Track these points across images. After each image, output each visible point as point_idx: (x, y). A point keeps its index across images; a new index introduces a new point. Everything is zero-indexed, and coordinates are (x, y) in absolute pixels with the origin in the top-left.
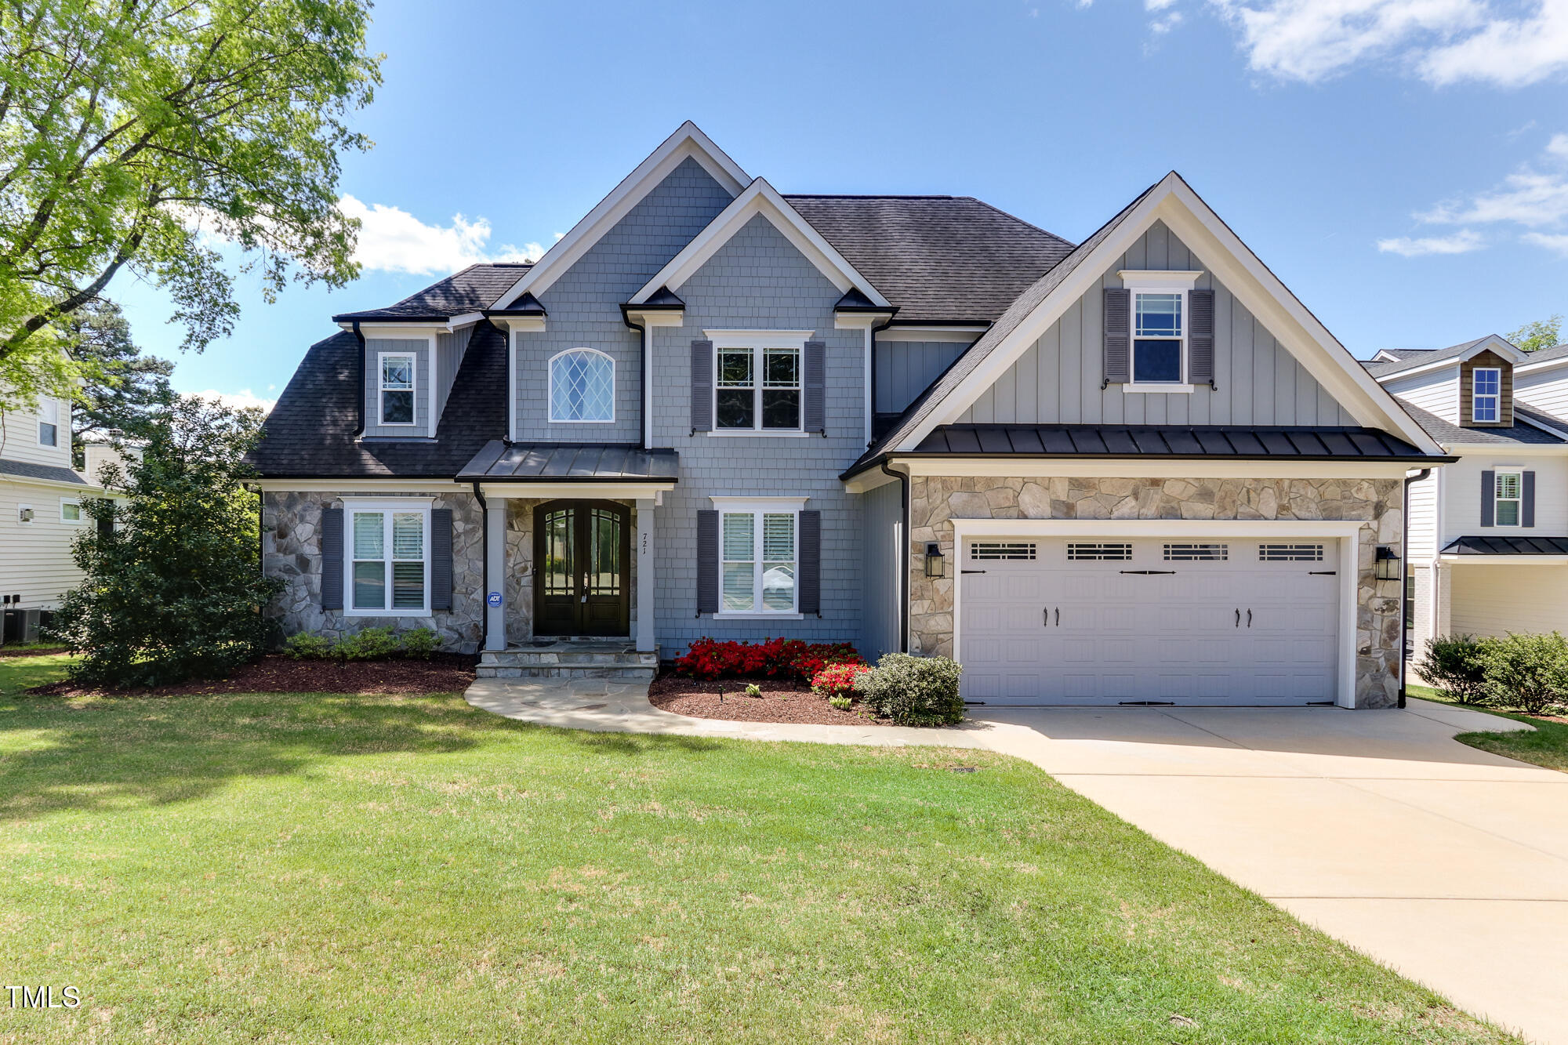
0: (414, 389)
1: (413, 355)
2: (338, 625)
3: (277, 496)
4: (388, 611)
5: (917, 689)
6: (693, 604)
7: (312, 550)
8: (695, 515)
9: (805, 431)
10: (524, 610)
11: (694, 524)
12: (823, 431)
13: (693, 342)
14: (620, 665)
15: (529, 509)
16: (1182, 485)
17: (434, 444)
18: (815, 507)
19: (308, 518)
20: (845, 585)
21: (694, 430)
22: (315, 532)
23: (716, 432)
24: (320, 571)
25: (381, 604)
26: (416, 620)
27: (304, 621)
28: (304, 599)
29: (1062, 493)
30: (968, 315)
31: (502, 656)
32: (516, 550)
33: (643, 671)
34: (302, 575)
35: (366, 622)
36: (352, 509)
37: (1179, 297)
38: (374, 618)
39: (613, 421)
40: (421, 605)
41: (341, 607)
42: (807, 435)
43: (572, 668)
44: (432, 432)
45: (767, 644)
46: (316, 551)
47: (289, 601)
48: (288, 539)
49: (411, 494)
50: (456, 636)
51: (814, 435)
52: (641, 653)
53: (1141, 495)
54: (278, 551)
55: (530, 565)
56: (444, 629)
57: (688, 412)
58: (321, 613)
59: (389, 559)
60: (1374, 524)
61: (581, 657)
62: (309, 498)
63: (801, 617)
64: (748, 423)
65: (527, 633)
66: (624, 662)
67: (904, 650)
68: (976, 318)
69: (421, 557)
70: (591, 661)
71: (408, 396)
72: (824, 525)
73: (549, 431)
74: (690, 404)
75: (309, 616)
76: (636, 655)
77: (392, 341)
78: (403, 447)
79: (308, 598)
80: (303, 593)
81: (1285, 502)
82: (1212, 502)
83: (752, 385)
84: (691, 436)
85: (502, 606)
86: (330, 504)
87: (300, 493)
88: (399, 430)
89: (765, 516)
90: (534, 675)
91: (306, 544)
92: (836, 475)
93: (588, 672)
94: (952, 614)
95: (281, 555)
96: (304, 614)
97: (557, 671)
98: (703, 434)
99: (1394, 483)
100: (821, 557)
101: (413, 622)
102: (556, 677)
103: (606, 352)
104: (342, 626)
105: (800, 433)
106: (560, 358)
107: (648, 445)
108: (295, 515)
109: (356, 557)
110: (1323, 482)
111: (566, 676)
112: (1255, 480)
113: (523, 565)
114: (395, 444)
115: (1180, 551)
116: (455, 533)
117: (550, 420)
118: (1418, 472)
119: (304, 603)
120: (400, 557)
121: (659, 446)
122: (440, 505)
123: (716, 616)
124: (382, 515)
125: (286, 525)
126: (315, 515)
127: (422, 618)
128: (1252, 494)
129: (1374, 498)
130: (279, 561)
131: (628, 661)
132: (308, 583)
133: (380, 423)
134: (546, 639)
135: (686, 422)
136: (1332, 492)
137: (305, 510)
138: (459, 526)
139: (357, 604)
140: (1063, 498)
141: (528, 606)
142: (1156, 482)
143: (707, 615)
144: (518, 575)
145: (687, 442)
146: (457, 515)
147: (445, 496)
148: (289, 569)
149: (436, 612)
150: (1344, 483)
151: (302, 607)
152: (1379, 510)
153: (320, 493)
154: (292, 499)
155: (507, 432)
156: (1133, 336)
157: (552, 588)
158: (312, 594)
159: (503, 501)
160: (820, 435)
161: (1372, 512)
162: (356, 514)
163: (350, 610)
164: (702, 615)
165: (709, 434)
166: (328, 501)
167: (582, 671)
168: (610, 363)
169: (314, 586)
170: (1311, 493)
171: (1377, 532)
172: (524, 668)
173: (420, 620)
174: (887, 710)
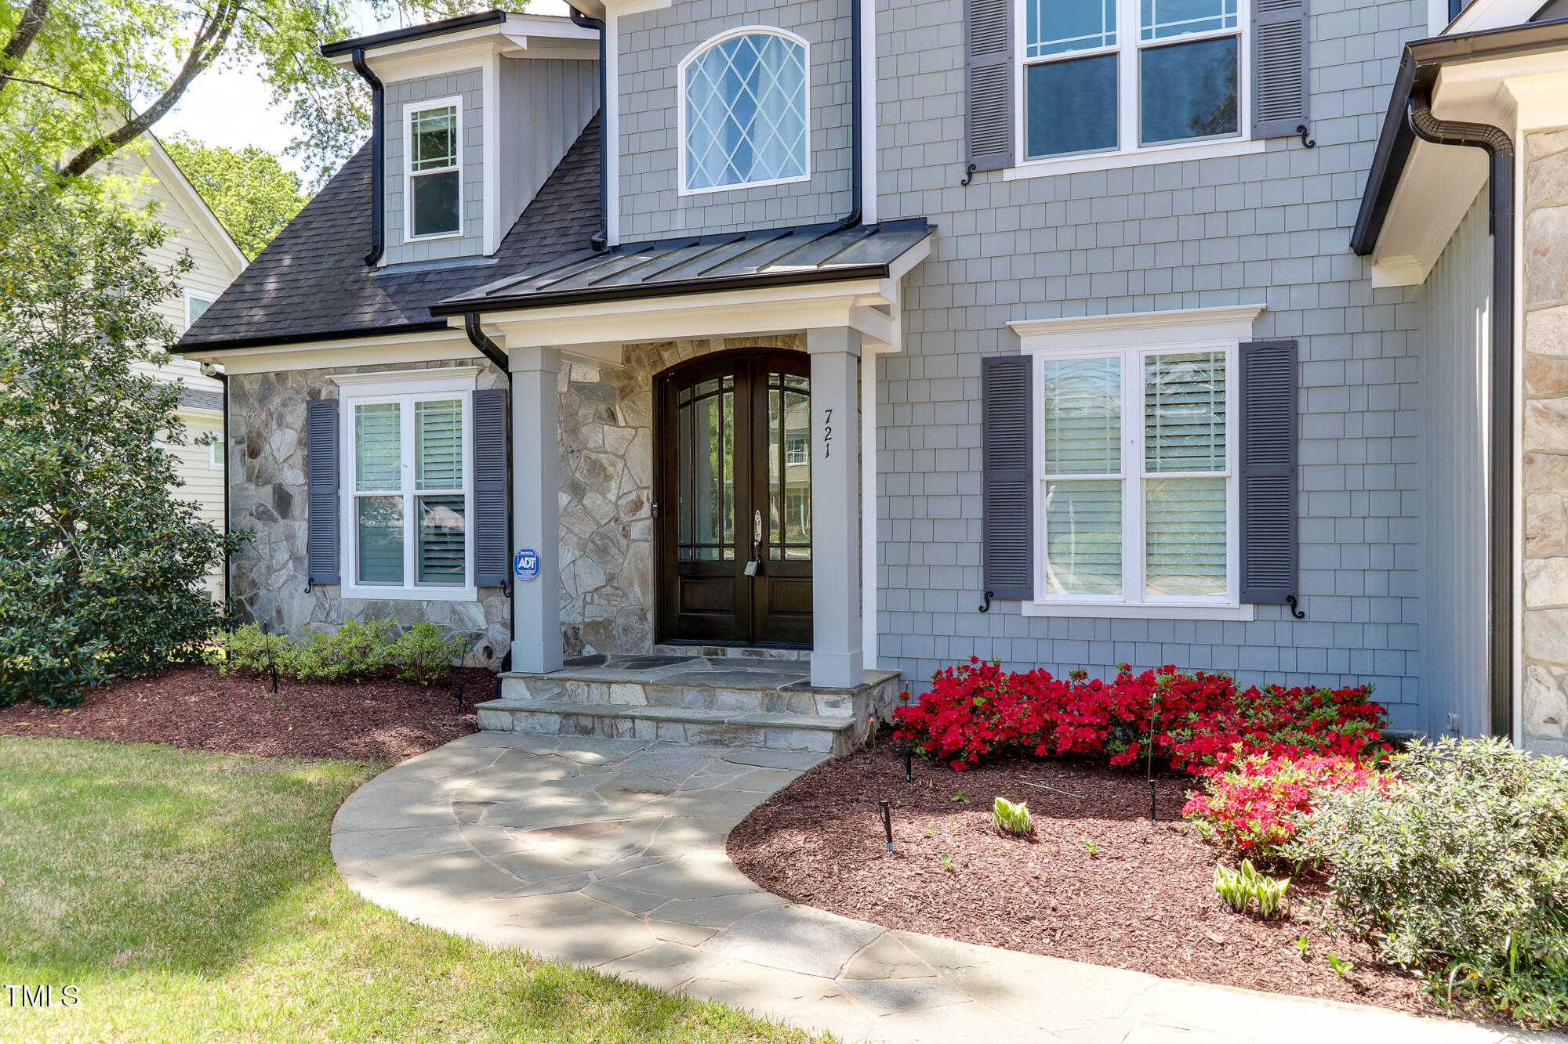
0: (460, 167)
1: (457, 101)
2: (333, 615)
3: (246, 383)
4: (409, 589)
5: (1522, 885)
6: (975, 581)
7: (294, 478)
8: (977, 370)
9: (1255, 138)
10: (637, 589)
11: (974, 390)
12: (1303, 131)
14: (764, 718)
15: (644, 378)
17: (490, 267)
18: (1282, 330)
19: (289, 419)
20: (1373, 530)
21: (971, 170)
22: (300, 442)
23: (1026, 168)
24: (306, 516)
25: (397, 577)
26: (453, 608)
27: (285, 607)
28: (284, 565)
31: (539, 684)
32: (620, 466)
33: (810, 735)
34: (282, 522)
35: (375, 610)
36: (352, 396)
38: (385, 603)
39: (807, 177)
40: (460, 577)
41: (337, 581)
42: (1260, 146)
43: (663, 720)
44: (489, 246)
45: (1120, 682)
46: (301, 479)
47: (263, 571)
48: (260, 458)
49: (442, 363)
51: (1281, 144)
52: (818, 691)
54: (249, 479)
55: (647, 495)
56: (498, 626)
57: (956, 128)
58: (307, 591)
59: (408, 490)
62: (290, 383)
63: (1248, 613)
64: (1105, 136)
65: (643, 638)
66: (781, 711)
67: (1502, 726)
69: (460, 486)
70: (710, 704)
71: (450, 182)
72: (1309, 375)
73: (681, 215)
74: (962, 111)
75: (291, 597)
76: (807, 696)
77: (425, 80)
78: (438, 277)
79: (291, 565)
80: (282, 556)
83: (1111, 40)
84: (964, 184)
85: (540, 578)
86: (320, 392)
87: (278, 374)
88: (439, 248)
89: (1150, 361)
90: (586, 731)
91: (286, 465)
92: (1342, 242)
93: (693, 729)
95: (252, 486)
96: (284, 594)
97: (628, 724)
98: (993, 177)
100: (1302, 460)
101: (447, 610)
102: (627, 738)
103: (792, 28)
104: (339, 616)
105: (1240, 144)
106: (700, 58)
107: (870, 217)
108: (271, 414)
111: (647, 737)
113: (633, 496)
114: (427, 273)
117: (683, 191)
119: (284, 573)
120: (427, 487)
121: (893, 215)
123: (1027, 608)
124: (397, 406)
125: (259, 434)
126: (298, 415)
127: (461, 603)
130: (249, 497)
131: (790, 707)
132: (290, 537)
133: (407, 238)
134: (679, 651)
135: (954, 152)
137: (284, 405)
139: (363, 576)
141: (643, 582)
143: (1007, 606)
144: (625, 518)
145: (955, 198)
148: (263, 513)
149: (484, 592)
151: (282, 581)
153: (304, 373)
154: (270, 384)
155: (603, 225)
157: (694, 546)
158: (295, 558)
159: (539, 353)
160: (1297, 142)
162: (358, 408)
163: (352, 589)
164: (995, 605)
165: (1008, 175)
166: (317, 386)
167: (679, 727)
168: (799, 51)
169: (298, 543)
172: (566, 715)
173: (458, 608)
174: (1402, 946)
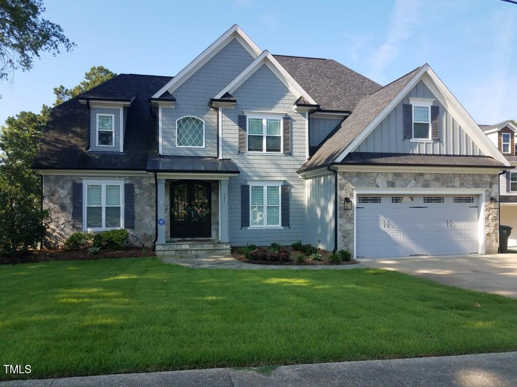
0: (113, 130)
1: (113, 115)
3: (50, 177)
4: (104, 229)
6: (240, 223)
7: (67, 202)
8: (240, 187)
9: (284, 153)
11: (240, 190)
12: (290, 153)
13: (239, 116)
14: (215, 248)
16: (429, 176)
17: (123, 155)
18: (287, 183)
19: (65, 187)
21: (239, 152)
22: (69, 193)
23: (248, 153)
24: (71, 211)
25: (100, 226)
27: (63, 234)
29: (390, 178)
30: (342, 109)
31: (165, 246)
33: (226, 250)
34: (62, 213)
36: (86, 183)
37: (428, 108)
38: (97, 232)
39: (204, 147)
40: (119, 226)
41: (81, 227)
42: (284, 155)
43: (197, 250)
44: (122, 150)
46: (69, 202)
47: (56, 225)
48: (55, 197)
49: (114, 177)
50: (136, 239)
51: (287, 155)
52: (223, 243)
53: (417, 179)
54: (50, 202)
55: (169, 207)
56: (130, 236)
57: (237, 144)
58: (72, 229)
59: (104, 205)
60: (489, 190)
61: (199, 245)
62: (66, 179)
63: (282, 228)
64: (261, 149)
67: (336, 237)
68: (344, 110)
69: (119, 205)
71: (110, 134)
72: (291, 191)
73: (177, 151)
74: (237, 141)
76: (221, 244)
77: (103, 109)
78: (109, 156)
79: (65, 223)
80: (63, 221)
81: (462, 182)
82: (439, 182)
83: (262, 134)
84: (238, 154)
85: (165, 225)
86: (76, 181)
87: (61, 176)
88: (106, 148)
89: (268, 187)
90: (181, 253)
91: (64, 199)
93: (203, 251)
94: (353, 223)
97: (190, 251)
98: (242, 154)
99: (495, 175)
100: (290, 204)
103: (201, 118)
105: (281, 154)
106: (181, 120)
107: (221, 157)
108: (59, 186)
109: (88, 205)
110: (474, 175)
112: (453, 174)
114: (105, 154)
115: (429, 199)
116: (135, 194)
117: (177, 147)
118: (502, 172)
120: (109, 205)
121: (225, 158)
122: (128, 182)
123: (248, 228)
125: (55, 191)
126: (69, 186)
128: (452, 179)
129: (490, 181)
130: (50, 206)
131: (218, 247)
132: (66, 216)
133: (97, 145)
135: (236, 148)
136: (477, 178)
137: (64, 184)
138: (137, 191)
139: (89, 226)
140: (391, 180)
142: (422, 175)
143: (245, 228)
145: (236, 157)
146: (136, 186)
147: (130, 178)
148: (56, 211)
149: (126, 229)
150: (480, 175)
151: (62, 228)
152: (491, 185)
153: (72, 176)
154: (58, 178)
155: (158, 151)
156: (413, 121)
157: (177, 218)
158: (67, 221)
159: (165, 181)
160: (290, 155)
161: (489, 185)
162: (88, 186)
163: (86, 229)
164: (243, 228)
165: (245, 154)
166: (75, 179)
168: (202, 123)
169: (69, 218)
170: (470, 178)
171: (490, 192)
172: (176, 251)
